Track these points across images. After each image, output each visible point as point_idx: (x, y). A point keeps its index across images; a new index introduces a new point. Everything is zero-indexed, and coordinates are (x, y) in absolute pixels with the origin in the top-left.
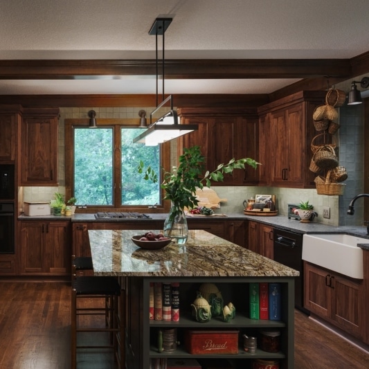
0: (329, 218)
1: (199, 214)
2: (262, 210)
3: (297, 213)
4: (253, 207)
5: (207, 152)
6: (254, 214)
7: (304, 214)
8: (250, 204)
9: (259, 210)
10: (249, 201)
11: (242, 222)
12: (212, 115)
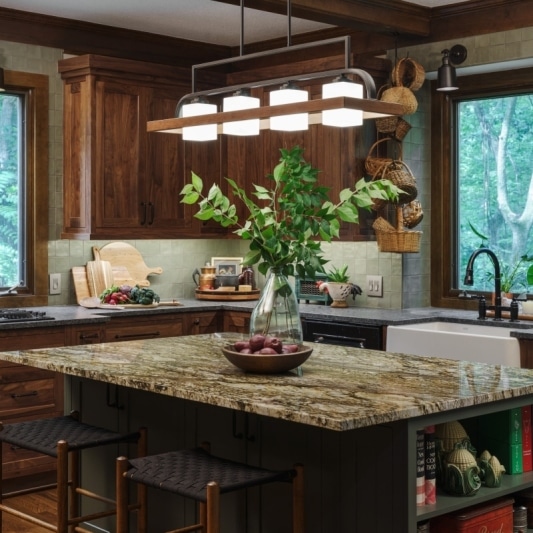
0: (382, 297)
1: (127, 302)
2: (237, 289)
3: (325, 289)
4: (214, 283)
5: (137, 162)
6: (225, 297)
7: (341, 291)
8: (208, 276)
9: (233, 289)
10: (203, 270)
11: (214, 314)
12: (148, 78)
